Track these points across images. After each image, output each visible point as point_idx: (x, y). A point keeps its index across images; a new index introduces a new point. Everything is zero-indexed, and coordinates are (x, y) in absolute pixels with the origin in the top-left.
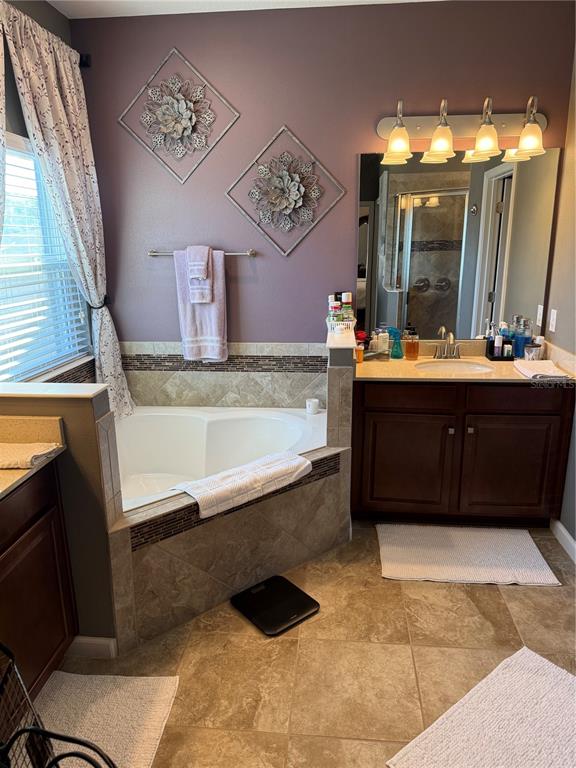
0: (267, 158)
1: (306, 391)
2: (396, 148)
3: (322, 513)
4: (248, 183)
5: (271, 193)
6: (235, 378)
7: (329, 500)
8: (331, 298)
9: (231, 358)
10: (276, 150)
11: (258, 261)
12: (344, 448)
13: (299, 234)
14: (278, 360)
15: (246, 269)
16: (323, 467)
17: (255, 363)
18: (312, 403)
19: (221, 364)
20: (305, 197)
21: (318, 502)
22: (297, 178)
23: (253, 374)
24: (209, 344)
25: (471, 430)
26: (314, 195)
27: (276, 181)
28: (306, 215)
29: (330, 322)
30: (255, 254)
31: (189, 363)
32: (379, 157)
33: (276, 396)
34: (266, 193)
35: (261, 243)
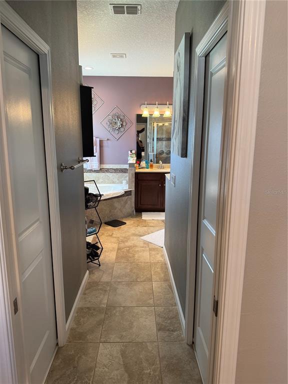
0: (112, 114)
1: (123, 179)
2: (145, 113)
3: (127, 206)
4: (106, 120)
5: (112, 123)
6: (101, 175)
7: (129, 202)
8: (130, 152)
9: (101, 169)
10: (114, 112)
11: (109, 141)
12: (133, 189)
13: (120, 134)
14: (114, 169)
15: (105, 144)
16: (127, 193)
17: (108, 171)
18: (124, 182)
19: (98, 171)
20: (122, 125)
21: (126, 203)
22: (120, 120)
23: (107, 174)
24: (95, 165)
25: (160, 185)
26: (124, 124)
27: (114, 120)
28: (122, 129)
29: (129, 158)
30: (108, 140)
31: (88, 170)
32: (142, 115)
33: (114, 180)
34: (111, 123)
35: (110, 137)
